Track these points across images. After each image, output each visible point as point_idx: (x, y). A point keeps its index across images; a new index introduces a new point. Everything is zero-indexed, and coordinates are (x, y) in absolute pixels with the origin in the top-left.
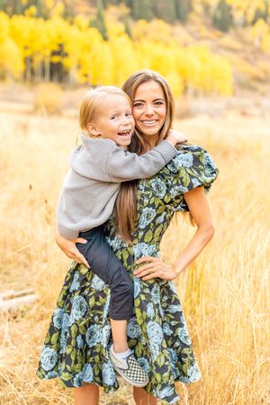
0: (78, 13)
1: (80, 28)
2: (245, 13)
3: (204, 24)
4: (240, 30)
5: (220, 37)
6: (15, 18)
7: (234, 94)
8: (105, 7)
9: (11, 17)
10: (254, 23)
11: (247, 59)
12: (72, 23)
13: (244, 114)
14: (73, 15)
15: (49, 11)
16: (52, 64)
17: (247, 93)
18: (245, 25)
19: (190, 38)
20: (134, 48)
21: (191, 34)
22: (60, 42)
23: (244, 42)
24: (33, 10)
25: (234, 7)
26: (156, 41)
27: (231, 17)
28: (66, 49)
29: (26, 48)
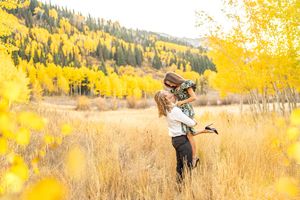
0: (93, 64)
1: (94, 70)
2: (166, 61)
3: (149, 66)
4: (165, 68)
5: (156, 71)
6: (64, 67)
8: (105, 61)
9: (62, 67)
10: (170, 65)
12: (90, 69)
14: (91, 65)
15: (79, 63)
16: (82, 87)
18: (167, 66)
19: (143, 73)
20: (119, 78)
21: (143, 71)
22: (85, 77)
24: (72, 63)
25: (162, 58)
26: (129, 75)
27: (161, 63)
28: (89, 80)
29: (70, 80)
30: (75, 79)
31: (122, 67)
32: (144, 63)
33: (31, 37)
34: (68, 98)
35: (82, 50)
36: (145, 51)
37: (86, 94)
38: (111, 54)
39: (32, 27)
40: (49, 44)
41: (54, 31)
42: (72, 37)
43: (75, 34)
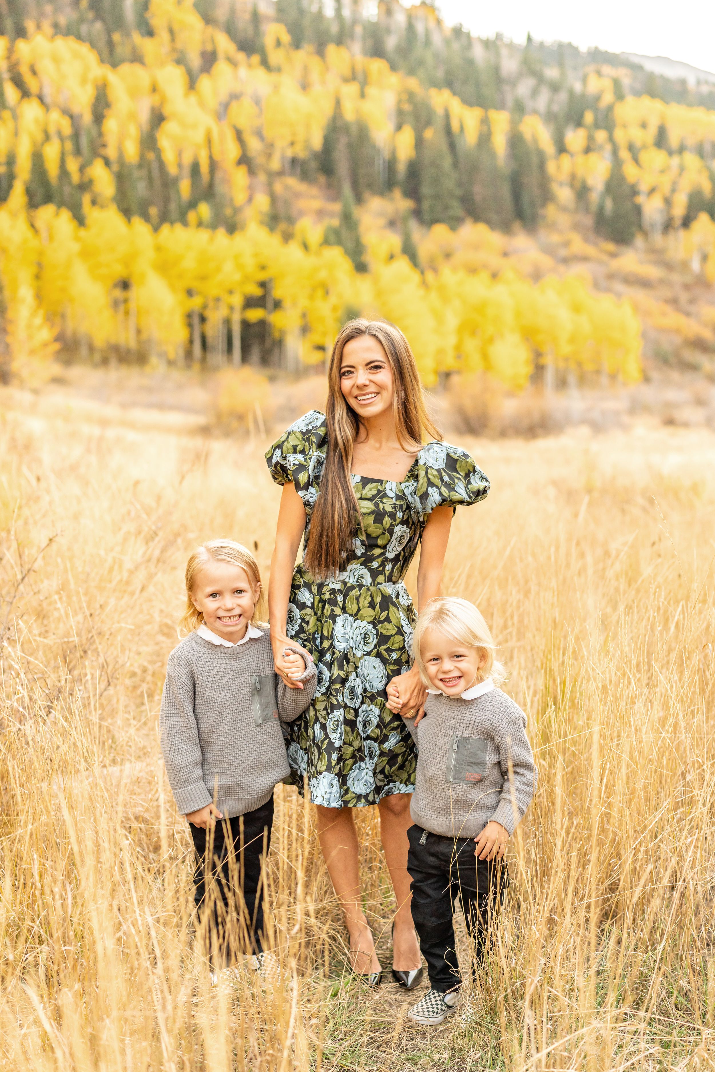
0: (301, 214)
1: (306, 247)
2: (668, 202)
3: (576, 227)
4: (658, 239)
5: (613, 255)
6: (165, 229)
7: (647, 379)
8: (359, 199)
9: (156, 229)
10: (687, 222)
11: (674, 302)
12: (287, 237)
13: (670, 422)
14: (291, 220)
15: (237, 211)
16: (245, 325)
17: (675, 375)
18: (668, 226)
19: (546, 261)
20: (424, 284)
21: (549, 250)
22: (262, 276)
23: (668, 266)
24: (204, 210)
25: (644, 187)
26: (472, 270)
27: (638, 210)
28: (278, 292)
29: (190, 293)
30: (212, 289)
31: (440, 230)
32: (551, 211)
33: (18, 82)
34: (177, 375)
35: (254, 145)
36: (562, 149)
37: (265, 361)
38: (391, 165)
39: (21, 32)
40: (99, 118)
41: (122, 50)
42: (204, 83)
43: (221, 67)
